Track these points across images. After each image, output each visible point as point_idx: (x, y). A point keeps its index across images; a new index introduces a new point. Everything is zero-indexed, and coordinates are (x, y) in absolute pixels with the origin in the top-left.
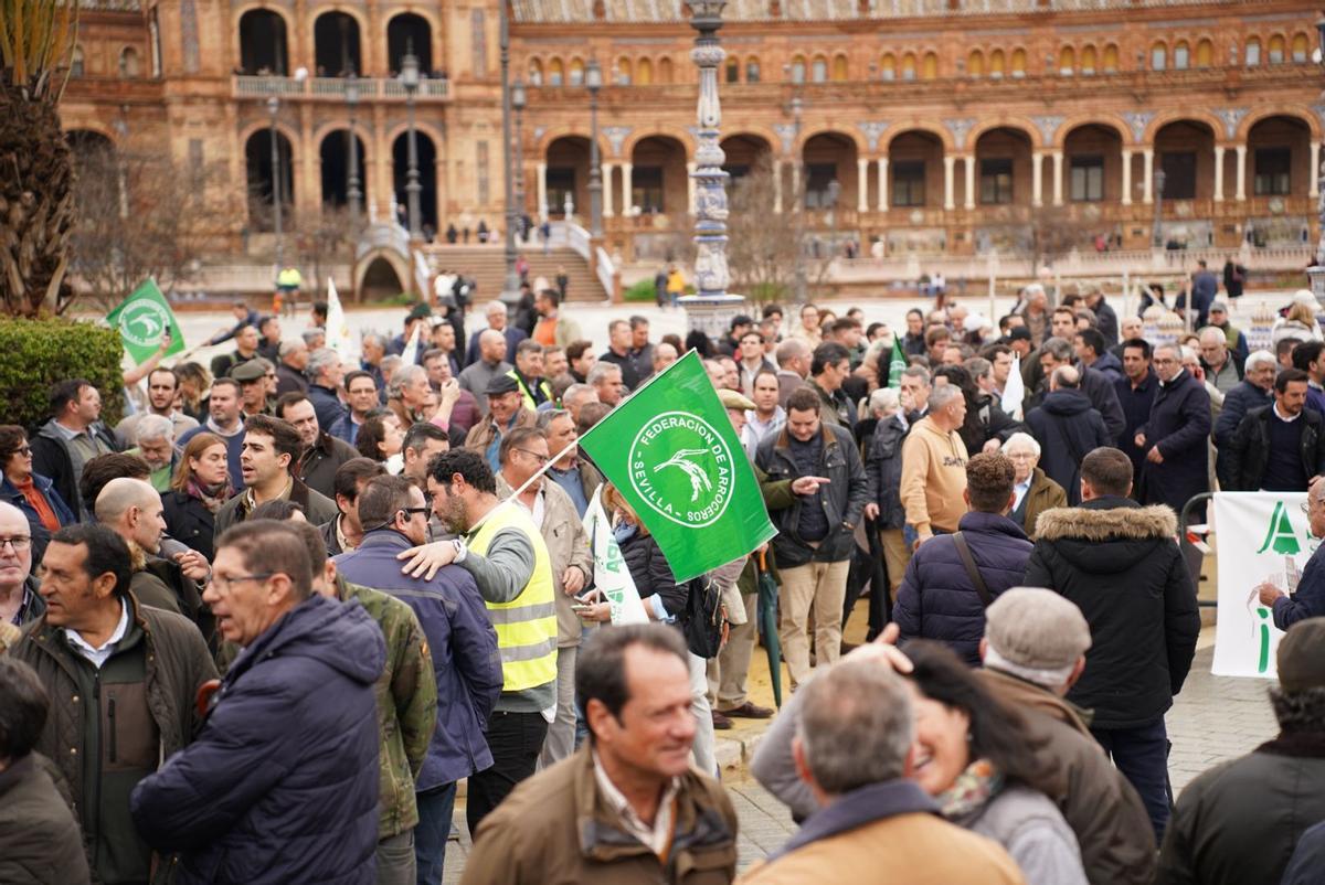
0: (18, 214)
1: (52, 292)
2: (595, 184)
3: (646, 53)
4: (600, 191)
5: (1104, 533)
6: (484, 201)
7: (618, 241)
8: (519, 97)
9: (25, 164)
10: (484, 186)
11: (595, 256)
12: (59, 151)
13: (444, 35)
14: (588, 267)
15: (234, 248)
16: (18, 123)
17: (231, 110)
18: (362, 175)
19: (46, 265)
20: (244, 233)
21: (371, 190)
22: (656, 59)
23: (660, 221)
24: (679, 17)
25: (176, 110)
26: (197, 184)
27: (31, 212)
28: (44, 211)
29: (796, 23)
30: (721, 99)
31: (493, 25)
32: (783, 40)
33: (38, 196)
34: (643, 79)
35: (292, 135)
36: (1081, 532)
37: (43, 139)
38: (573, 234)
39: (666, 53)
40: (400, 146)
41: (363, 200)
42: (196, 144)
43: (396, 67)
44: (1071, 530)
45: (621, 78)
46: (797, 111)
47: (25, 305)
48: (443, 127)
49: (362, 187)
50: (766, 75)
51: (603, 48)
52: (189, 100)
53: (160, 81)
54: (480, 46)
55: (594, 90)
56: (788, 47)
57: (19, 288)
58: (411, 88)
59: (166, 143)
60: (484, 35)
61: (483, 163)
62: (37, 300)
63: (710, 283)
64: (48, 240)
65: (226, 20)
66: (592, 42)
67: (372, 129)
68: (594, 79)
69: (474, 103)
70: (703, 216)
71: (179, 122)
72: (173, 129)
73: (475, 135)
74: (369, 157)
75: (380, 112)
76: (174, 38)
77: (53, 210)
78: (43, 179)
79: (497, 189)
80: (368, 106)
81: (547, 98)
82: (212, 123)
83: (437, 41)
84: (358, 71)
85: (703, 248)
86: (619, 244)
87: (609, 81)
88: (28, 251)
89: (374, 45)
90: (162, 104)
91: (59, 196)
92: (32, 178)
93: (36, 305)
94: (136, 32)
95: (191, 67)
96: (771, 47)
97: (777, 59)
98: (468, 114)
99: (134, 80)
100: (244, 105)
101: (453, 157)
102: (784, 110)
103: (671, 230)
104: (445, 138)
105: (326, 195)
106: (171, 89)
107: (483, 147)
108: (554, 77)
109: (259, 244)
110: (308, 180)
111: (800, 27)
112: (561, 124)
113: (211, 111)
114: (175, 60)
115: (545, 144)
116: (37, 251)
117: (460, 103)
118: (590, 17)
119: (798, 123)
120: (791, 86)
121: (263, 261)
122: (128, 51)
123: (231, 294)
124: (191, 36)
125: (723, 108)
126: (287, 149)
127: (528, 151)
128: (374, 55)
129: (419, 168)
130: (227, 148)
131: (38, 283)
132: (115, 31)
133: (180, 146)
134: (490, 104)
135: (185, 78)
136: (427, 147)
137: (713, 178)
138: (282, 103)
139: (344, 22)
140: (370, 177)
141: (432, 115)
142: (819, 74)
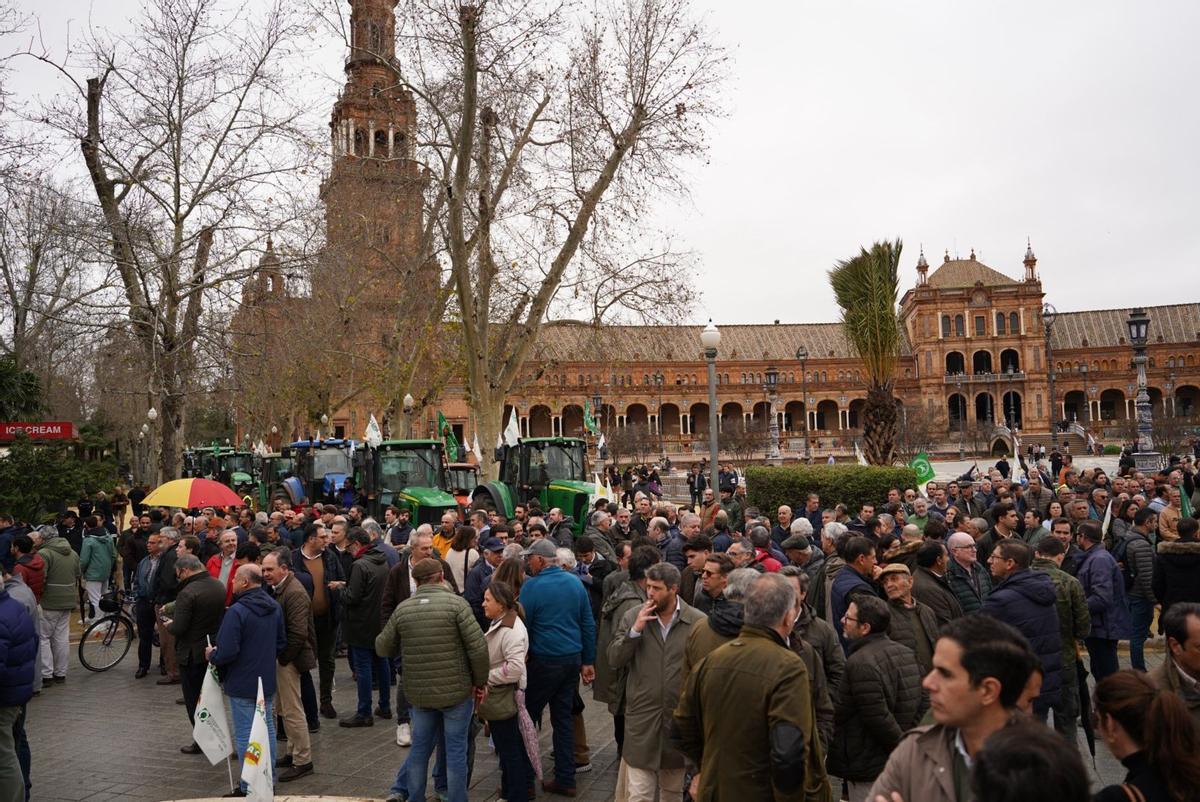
0: (879, 429)
1: (890, 456)
2: (1086, 409)
3: (1106, 358)
4: (1089, 412)
5: (1182, 552)
6: (1040, 417)
7: (1096, 431)
8: (1054, 378)
9: (882, 412)
10: (1040, 411)
11: (1087, 437)
12: (893, 407)
13: (1023, 357)
14: (1084, 441)
15: (945, 437)
16: (880, 398)
17: (943, 388)
18: (992, 409)
19: (888, 447)
20: (948, 432)
21: (995, 414)
22: (1109, 361)
23: (1114, 422)
24: (1119, 344)
25: (923, 389)
26: (932, 416)
27: (884, 428)
28: (887, 428)
29: (1169, 344)
30: (1147, 375)
31: (1042, 352)
32: (1165, 351)
33: (886, 423)
34: (1104, 368)
35: (965, 396)
36: (1174, 551)
37: (887, 403)
38: (1077, 428)
39: (1114, 358)
40: (1006, 398)
41: (993, 419)
42: (931, 401)
43: (1004, 369)
44: (1169, 550)
45: (1096, 369)
46: (1173, 378)
47: (881, 461)
48: (1023, 391)
49: (992, 413)
50: (1157, 365)
51: (1087, 358)
52: (928, 386)
53: (918, 379)
54: (1037, 359)
55: (1084, 373)
56: (1166, 354)
57: (879, 455)
58: (1011, 376)
59: (920, 400)
60: (1039, 355)
61: (1039, 402)
62: (885, 459)
63: (1145, 447)
64: (889, 437)
65: (941, 357)
66: (1083, 355)
67: (996, 393)
68: (1084, 369)
69: (1035, 381)
70: (1141, 421)
71: (925, 393)
72: (922, 396)
73: (1036, 392)
74: (995, 402)
75: (999, 386)
76: (923, 365)
77: (890, 428)
78: (887, 417)
79: (1046, 412)
80: (994, 384)
81: (1064, 377)
82: (936, 393)
83: (1020, 359)
84: (990, 370)
85: (1142, 434)
86: (1097, 432)
87: (1090, 370)
88: (882, 442)
89: (996, 362)
90: (919, 387)
91: (893, 422)
92: (884, 417)
93: (885, 460)
94: (910, 363)
95: (929, 374)
96: (1159, 354)
97: (1162, 358)
98: (1033, 385)
99: (909, 380)
100: (948, 386)
101: (1027, 401)
102: (1167, 378)
103: (1119, 426)
104: (1024, 394)
105: (978, 417)
106: (922, 382)
107: (1039, 396)
108: (1067, 369)
109: (955, 435)
110: (972, 412)
111: (1171, 346)
112: (1070, 387)
113: (936, 389)
114: (923, 372)
115: (1064, 395)
116: (886, 442)
117: (1029, 381)
118: (1082, 347)
119: (1173, 383)
120: (1171, 369)
121: (955, 442)
122: (907, 370)
123: (944, 454)
124: (929, 363)
125: (1147, 377)
126: (964, 401)
127: (1058, 397)
128: (996, 365)
129: (1014, 405)
130: (942, 401)
131: (885, 453)
132: (903, 364)
133: (925, 401)
134: (1042, 381)
135: (927, 378)
136: (1017, 398)
137: (1144, 406)
138: (962, 384)
139: (985, 354)
140: (995, 409)
141: (1019, 386)
142: (1181, 363)
